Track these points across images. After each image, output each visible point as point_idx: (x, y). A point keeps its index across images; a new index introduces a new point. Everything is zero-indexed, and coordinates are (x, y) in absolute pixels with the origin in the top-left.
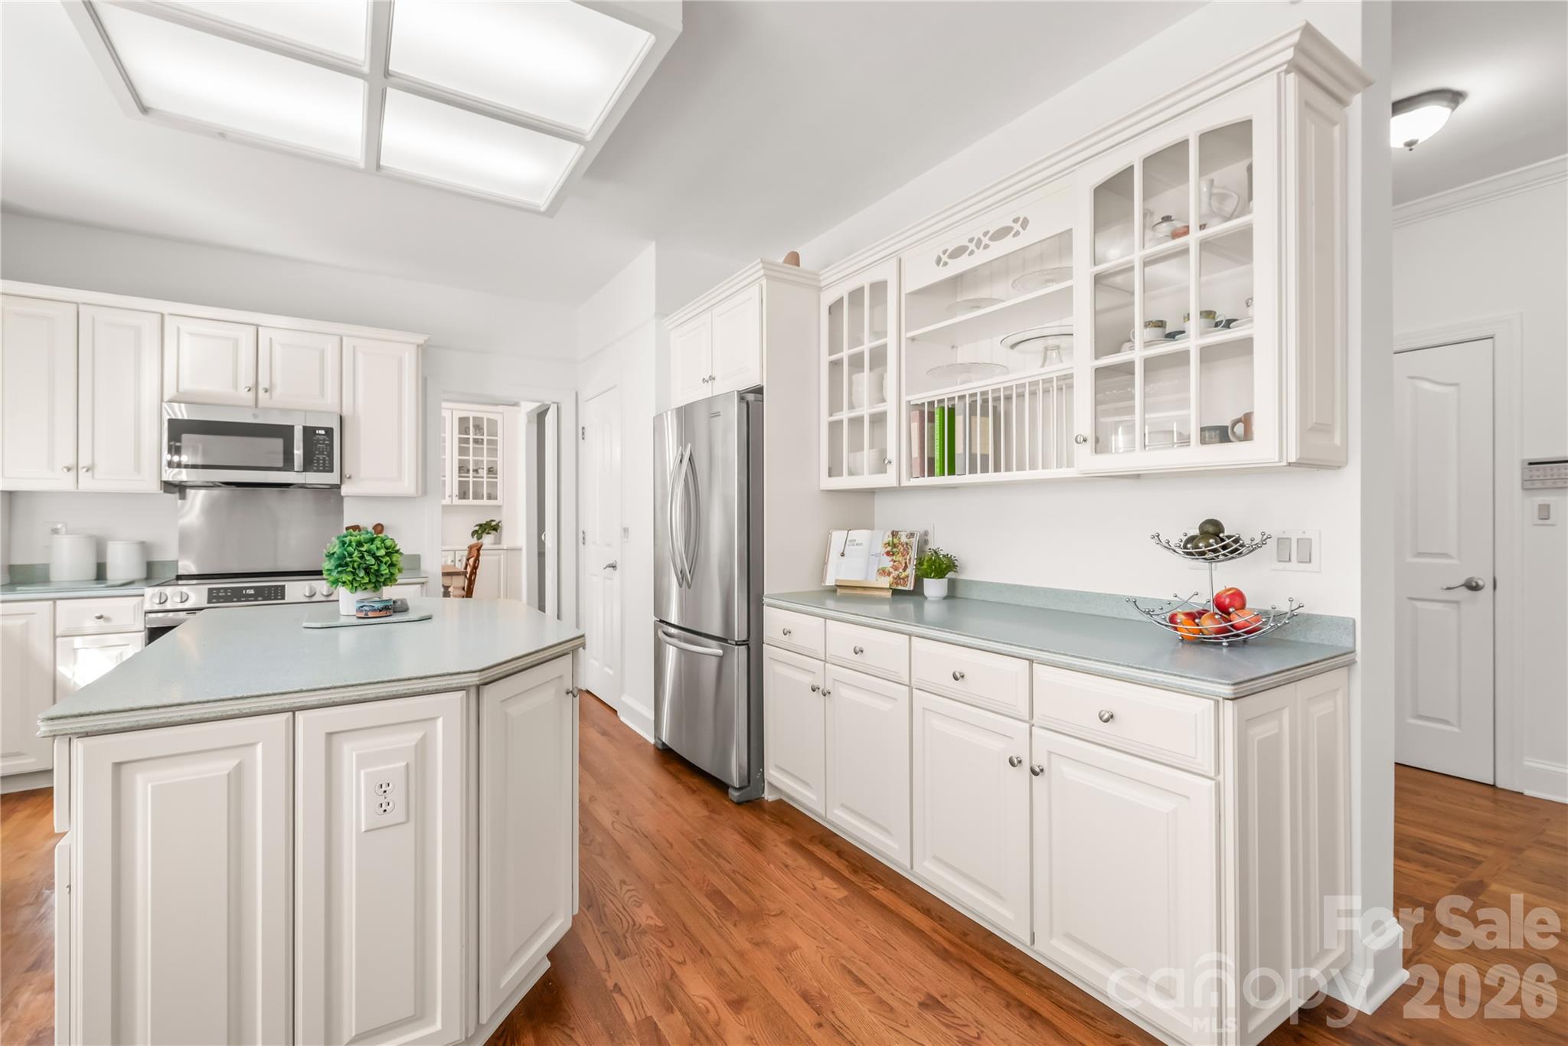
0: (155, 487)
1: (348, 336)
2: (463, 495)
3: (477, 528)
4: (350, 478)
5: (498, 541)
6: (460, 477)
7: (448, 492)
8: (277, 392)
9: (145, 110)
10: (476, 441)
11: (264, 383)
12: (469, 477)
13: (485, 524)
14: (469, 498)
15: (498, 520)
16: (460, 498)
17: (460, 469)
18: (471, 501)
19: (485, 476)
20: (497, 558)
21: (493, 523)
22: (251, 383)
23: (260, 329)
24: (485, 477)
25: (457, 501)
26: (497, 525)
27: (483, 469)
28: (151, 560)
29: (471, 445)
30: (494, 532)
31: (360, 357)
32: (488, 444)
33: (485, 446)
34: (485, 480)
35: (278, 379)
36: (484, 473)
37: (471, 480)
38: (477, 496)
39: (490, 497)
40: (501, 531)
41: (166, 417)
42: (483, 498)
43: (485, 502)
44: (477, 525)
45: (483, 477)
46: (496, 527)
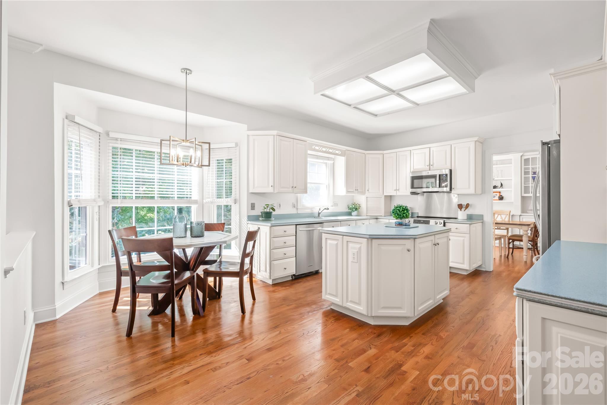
0: (409, 194)
1: (453, 144)
4: (453, 189)
8: (435, 165)
9: (376, 115)
11: (431, 164)
22: (428, 164)
23: (431, 148)
28: (413, 212)
31: (457, 150)
35: (434, 162)
41: (410, 176)
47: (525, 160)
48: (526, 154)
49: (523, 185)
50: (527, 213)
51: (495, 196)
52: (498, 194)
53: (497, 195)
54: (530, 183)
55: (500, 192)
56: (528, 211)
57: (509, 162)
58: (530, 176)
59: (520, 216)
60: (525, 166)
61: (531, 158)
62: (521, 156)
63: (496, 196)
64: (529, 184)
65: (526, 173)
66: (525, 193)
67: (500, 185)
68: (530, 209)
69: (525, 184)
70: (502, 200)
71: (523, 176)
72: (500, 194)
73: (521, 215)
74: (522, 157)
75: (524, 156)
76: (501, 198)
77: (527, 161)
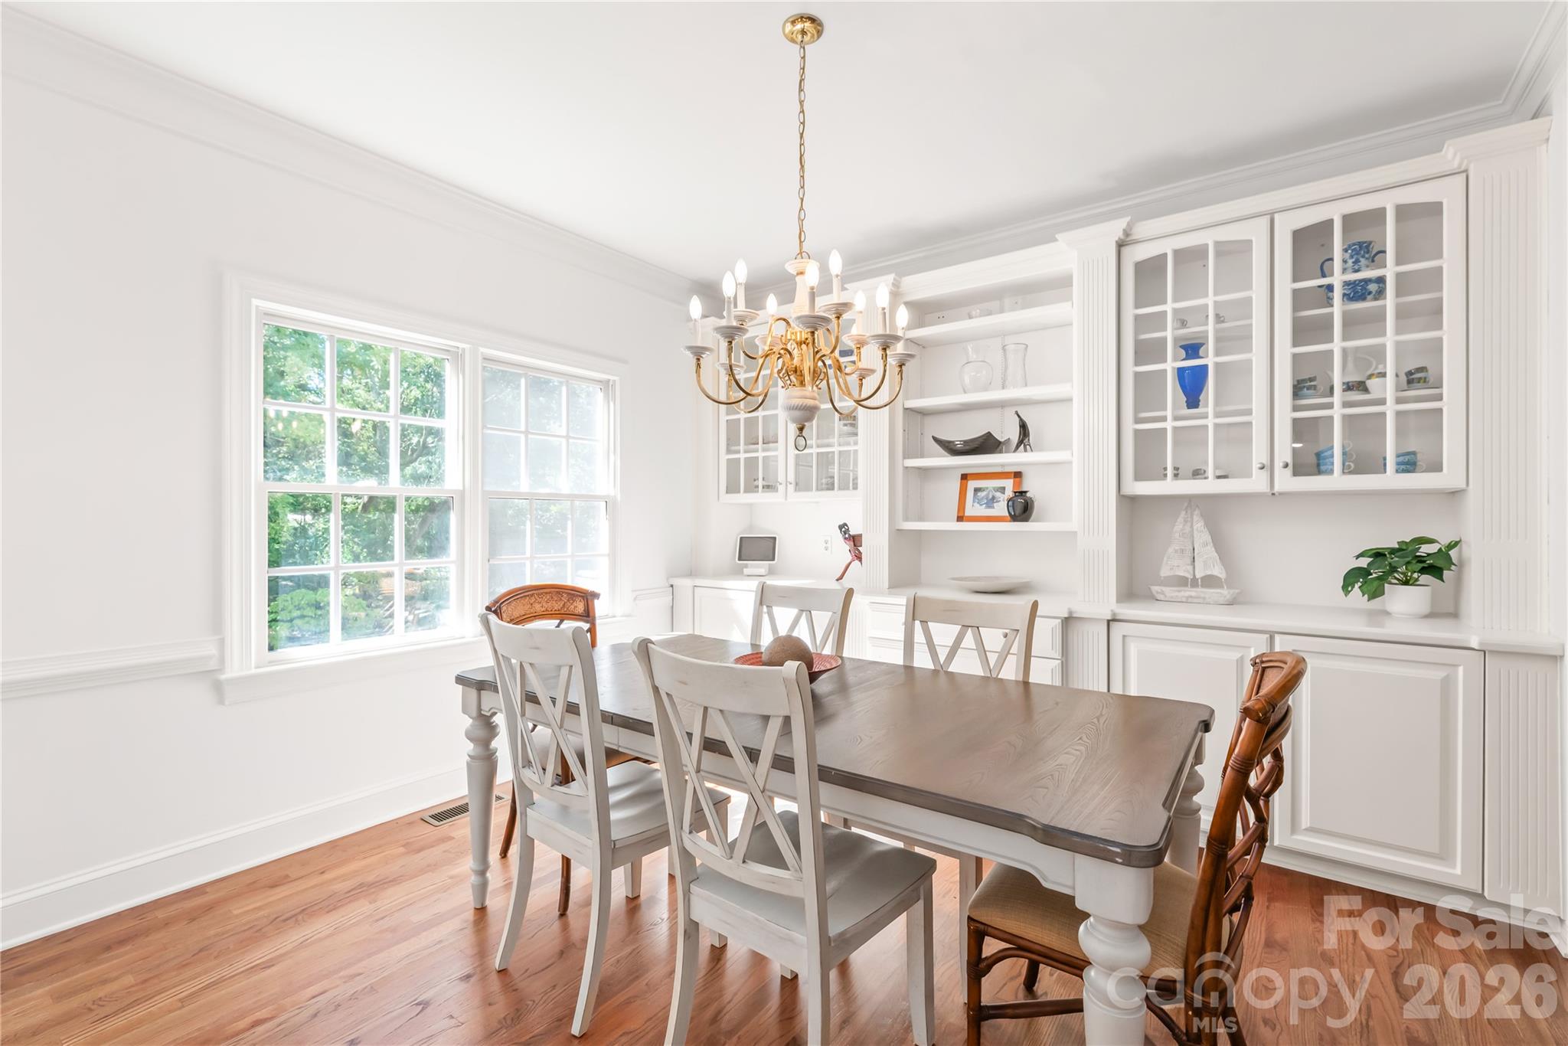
2: (1311, 463)
3: (1364, 562)
5: (1448, 611)
6: (1295, 409)
7: (1259, 454)
10: (1357, 292)
12: (1330, 406)
13: (1393, 551)
14: (1331, 472)
15: (1444, 541)
16: (1295, 473)
17: (1299, 388)
18: (1336, 480)
19: (1390, 395)
20: (1439, 674)
21: (1425, 549)
24: (1390, 400)
25: (1285, 481)
26: (1444, 554)
27: (1383, 375)
29: (1338, 307)
30: (1425, 578)
32: (1399, 293)
33: (1390, 301)
34: (1390, 409)
36: (1387, 388)
37: (1337, 413)
38: (1361, 463)
39: (1408, 464)
40: (1459, 580)
42: (1383, 469)
43: (1391, 479)
44: (1361, 555)
45: (1382, 402)
46: (1439, 563)
47: (1140, 267)
48: (1142, 230)
49: (1129, 427)
50: (1152, 598)
51: (994, 498)
52: (1009, 484)
53: (1003, 490)
54: (1169, 413)
55: (1018, 475)
56: (1155, 589)
57: (1058, 286)
58: (1171, 365)
59: (1109, 622)
60: (1138, 305)
61: (1177, 253)
62: (1120, 245)
63: (998, 494)
64: (1164, 419)
65: (1148, 351)
66: (1139, 477)
67: (1014, 435)
68: (1165, 572)
69: (1138, 421)
70: (1026, 520)
71: (1130, 368)
72: (1020, 484)
73: (1114, 620)
74: (1125, 250)
75: (1137, 242)
76: (1022, 509)
77: (1150, 272)
